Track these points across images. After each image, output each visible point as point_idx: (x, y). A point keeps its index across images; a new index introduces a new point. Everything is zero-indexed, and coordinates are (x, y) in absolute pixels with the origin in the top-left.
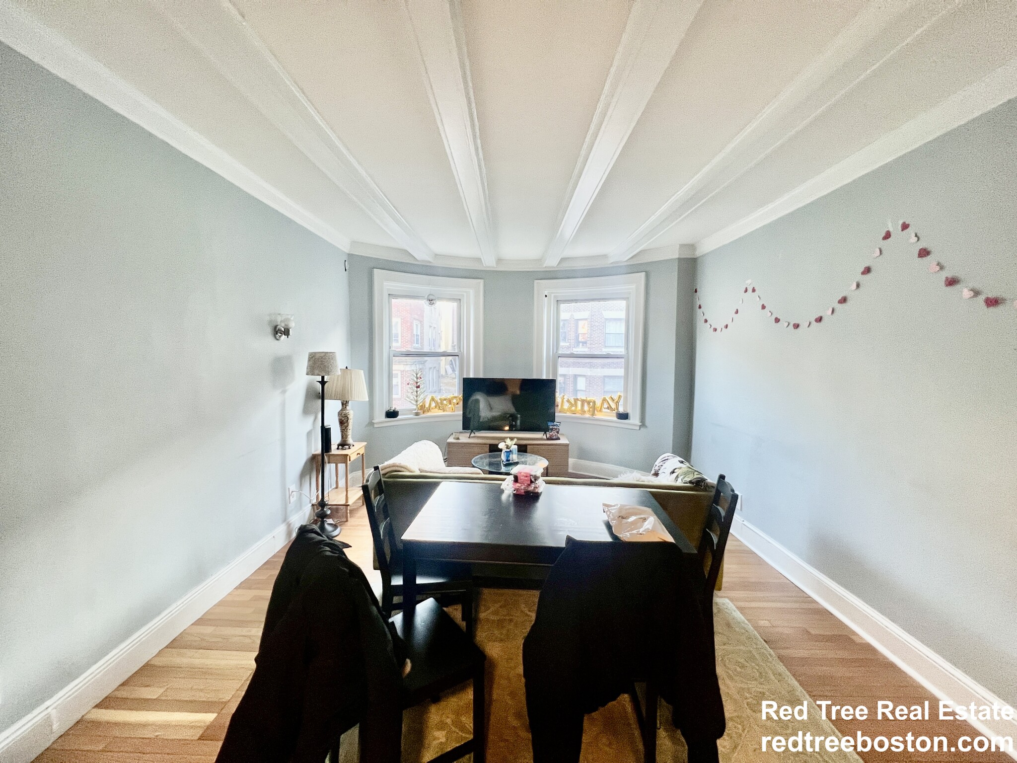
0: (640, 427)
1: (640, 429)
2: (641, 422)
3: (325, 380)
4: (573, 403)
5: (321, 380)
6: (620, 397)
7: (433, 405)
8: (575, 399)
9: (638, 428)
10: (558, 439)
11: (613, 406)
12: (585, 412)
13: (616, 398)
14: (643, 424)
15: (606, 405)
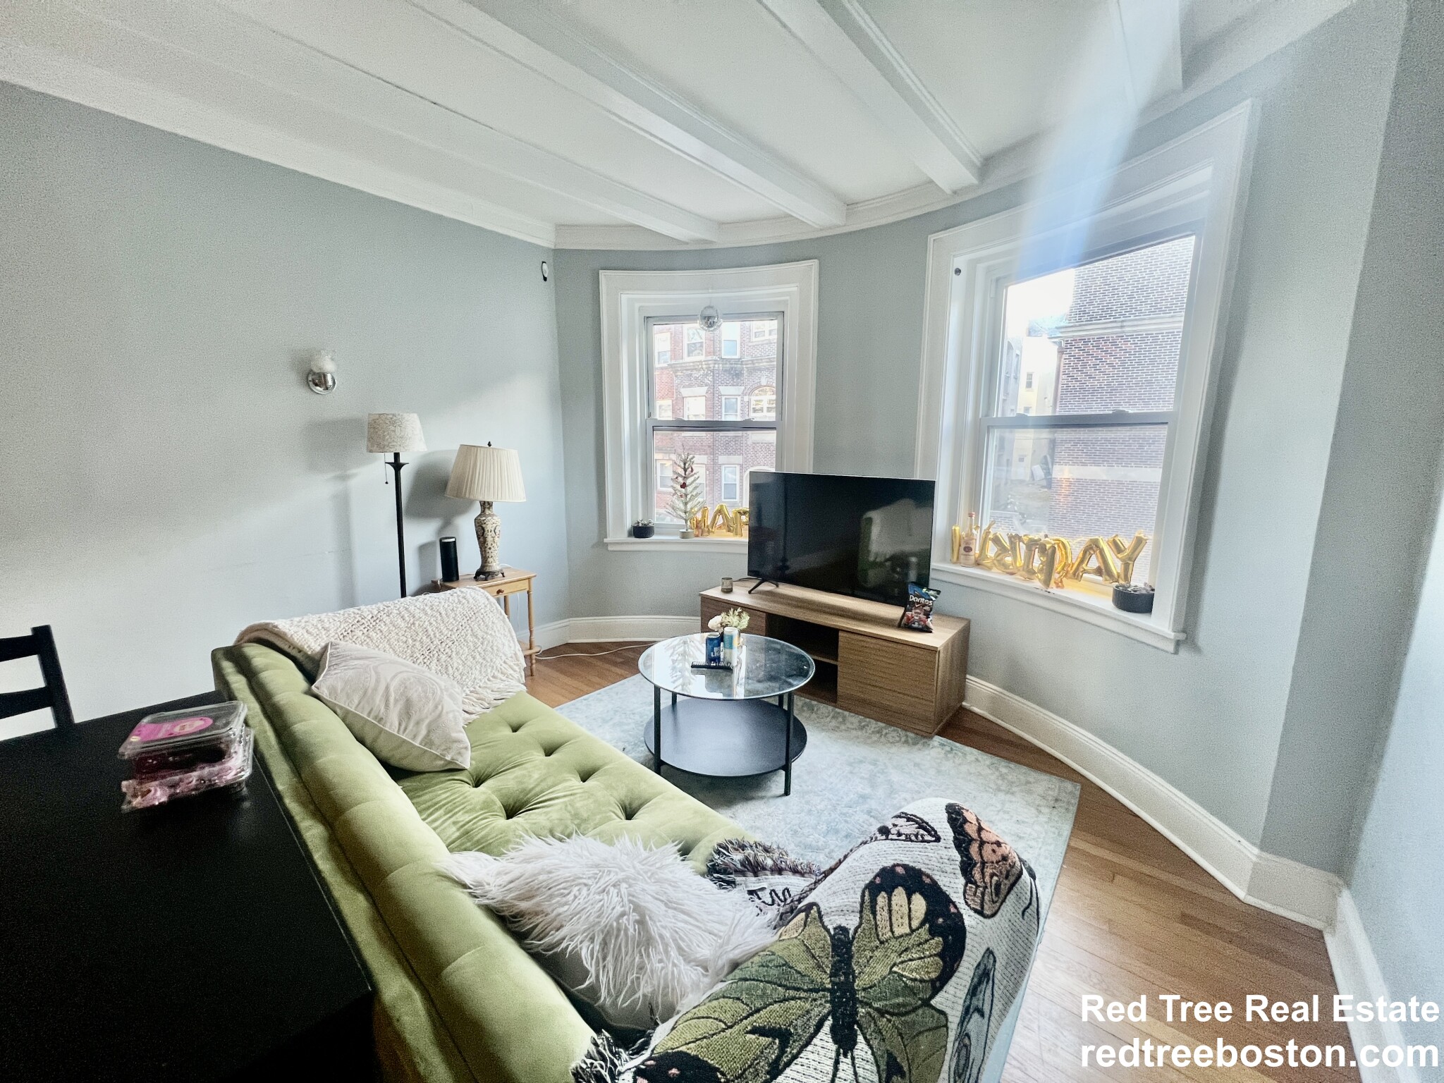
0: (1178, 644)
1: (1176, 652)
2: (1184, 631)
3: (402, 461)
4: (1007, 545)
5: (393, 461)
6: (1139, 542)
7: (720, 520)
8: (1011, 538)
9: (1171, 648)
10: (926, 630)
11: (1116, 565)
12: (1035, 573)
13: (1127, 543)
14: (1187, 635)
15: (1094, 563)
